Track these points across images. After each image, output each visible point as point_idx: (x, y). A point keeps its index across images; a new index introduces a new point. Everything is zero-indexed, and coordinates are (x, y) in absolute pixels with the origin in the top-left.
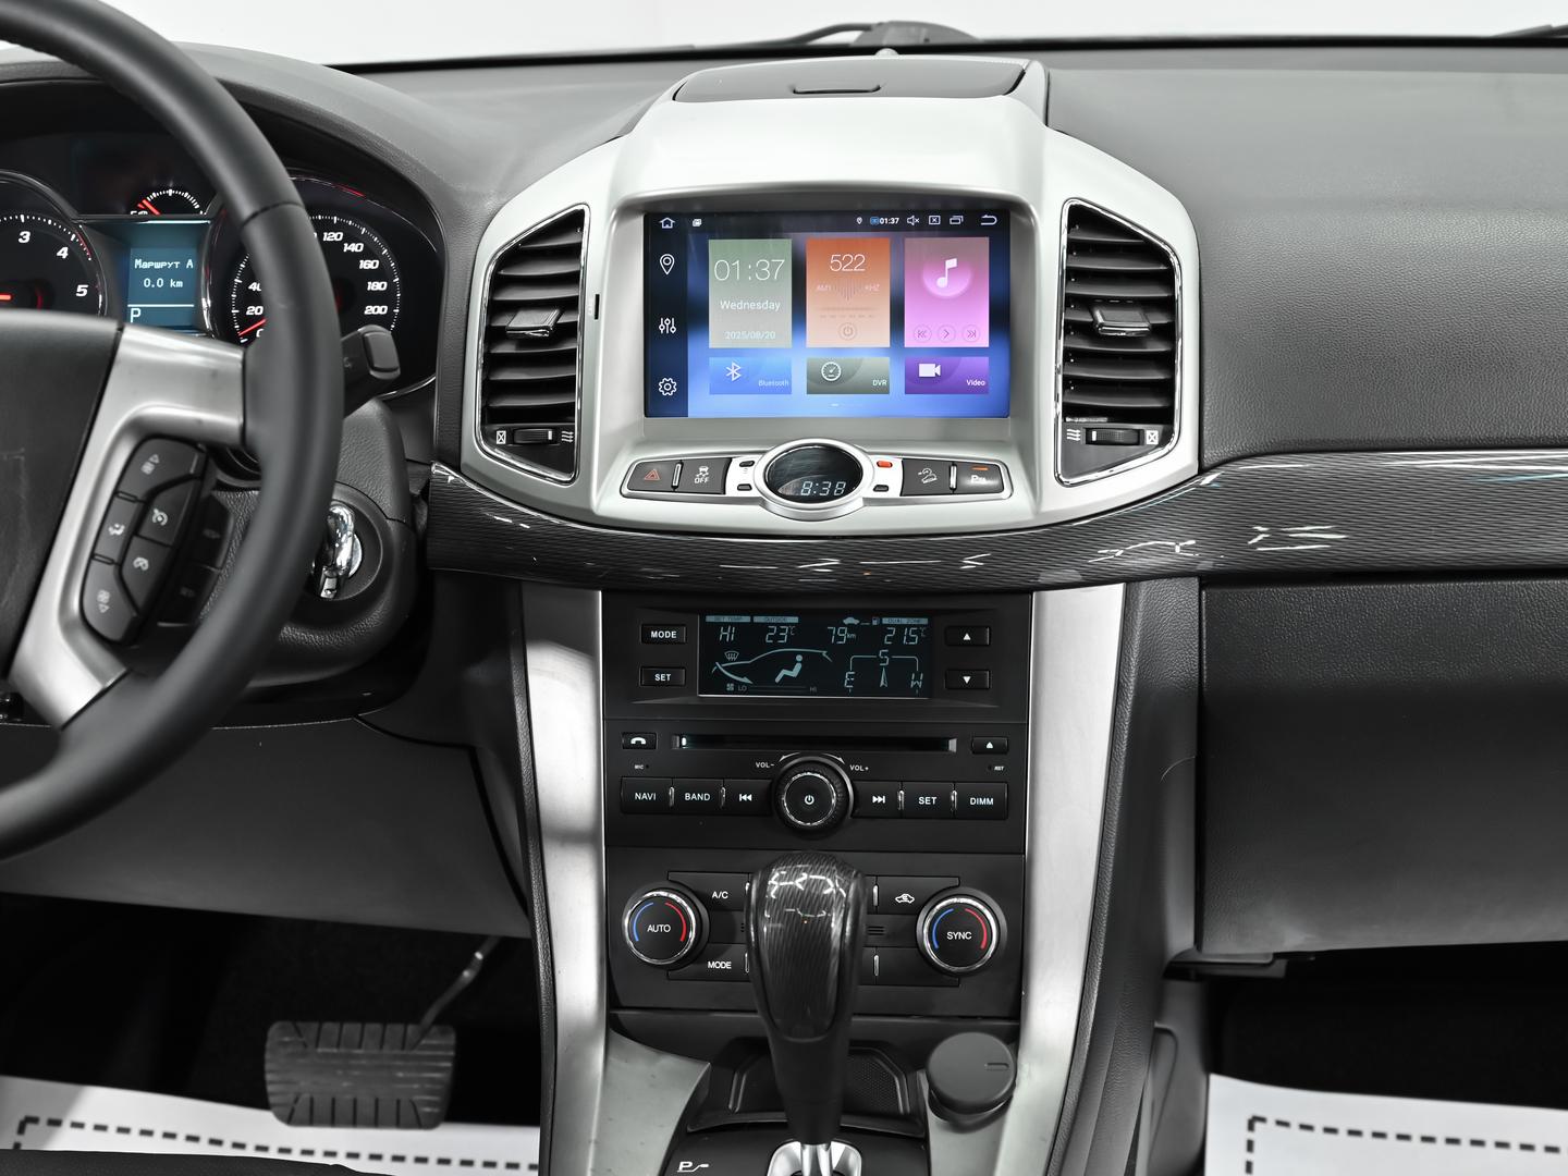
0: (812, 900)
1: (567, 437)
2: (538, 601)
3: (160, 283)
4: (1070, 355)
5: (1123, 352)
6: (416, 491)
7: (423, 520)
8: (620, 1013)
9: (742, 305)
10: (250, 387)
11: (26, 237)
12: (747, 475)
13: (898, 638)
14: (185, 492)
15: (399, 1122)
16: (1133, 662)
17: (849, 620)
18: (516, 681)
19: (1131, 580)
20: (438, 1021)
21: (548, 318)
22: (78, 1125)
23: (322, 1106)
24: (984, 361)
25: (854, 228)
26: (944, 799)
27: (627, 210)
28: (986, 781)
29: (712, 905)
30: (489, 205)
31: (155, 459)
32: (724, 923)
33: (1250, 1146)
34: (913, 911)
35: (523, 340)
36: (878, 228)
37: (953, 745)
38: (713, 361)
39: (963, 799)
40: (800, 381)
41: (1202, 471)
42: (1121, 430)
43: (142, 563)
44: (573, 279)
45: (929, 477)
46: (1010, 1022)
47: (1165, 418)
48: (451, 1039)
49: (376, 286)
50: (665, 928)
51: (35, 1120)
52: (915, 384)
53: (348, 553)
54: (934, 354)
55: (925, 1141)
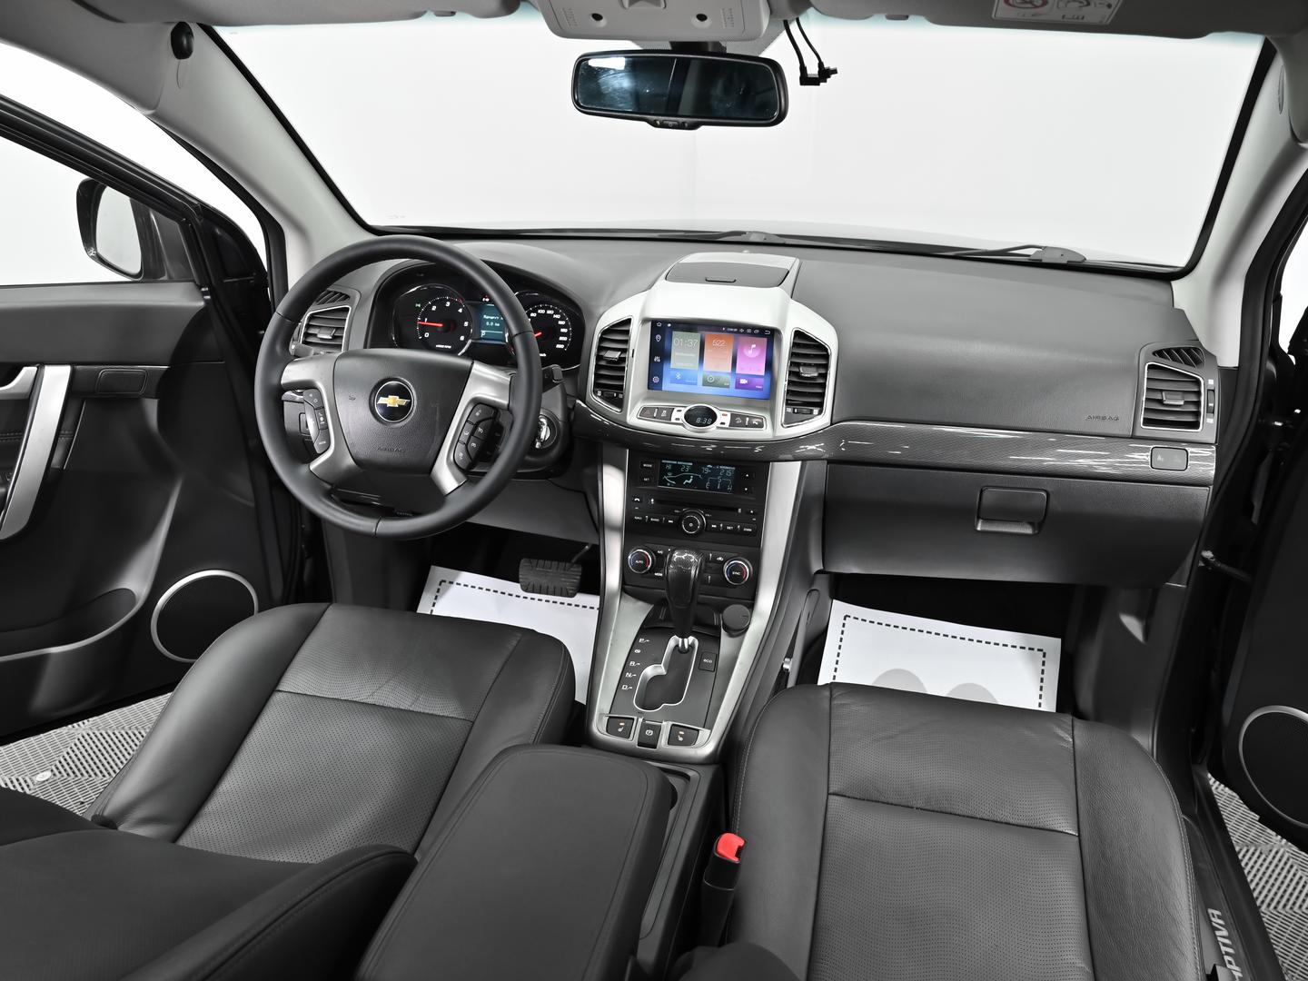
0: (687, 563)
1: (621, 396)
2: (608, 450)
3: (492, 324)
4: (790, 383)
5: (810, 382)
6: (571, 407)
7: (572, 417)
8: (626, 587)
9: (682, 354)
10: (512, 389)
11: (448, 304)
12: (679, 415)
13: (725, 472)
14: (489, 422)
15: (561, 595)
16: (802, 488)
17: (709, 466)
18: (599, 475)
19: (804, 460)
20: (577, 562)
21: (617, 355)
22: (459, 584)
23: (537, 587)
24: (762, 380)
25: (723, 332)
26: (735, 528)
27: (645, 321)
28: (749, 523)
29: (658, 555)
30: (601, 311)
31: (480, 411)
32: (660, 562)
33: (844, 625)
34: (723, 563)
35: (610, 361)
36: (730, 332)
37: (740, 510)
38: (672, 373)
39: (742, 528)
40: (700, 382)
41: (832, 424)
42: (805, 409)
43: (474, 445)
44: (626, 342)
45: (739, 421)
46: (751, 602)
47: (820, 405)
48: (580, 569)
49: (563, 330)
50: (641, 562)
51: (445, 581)
52: (738, 386)
53: (545, 433)
54: (745, 376)
55: (720, 638)
